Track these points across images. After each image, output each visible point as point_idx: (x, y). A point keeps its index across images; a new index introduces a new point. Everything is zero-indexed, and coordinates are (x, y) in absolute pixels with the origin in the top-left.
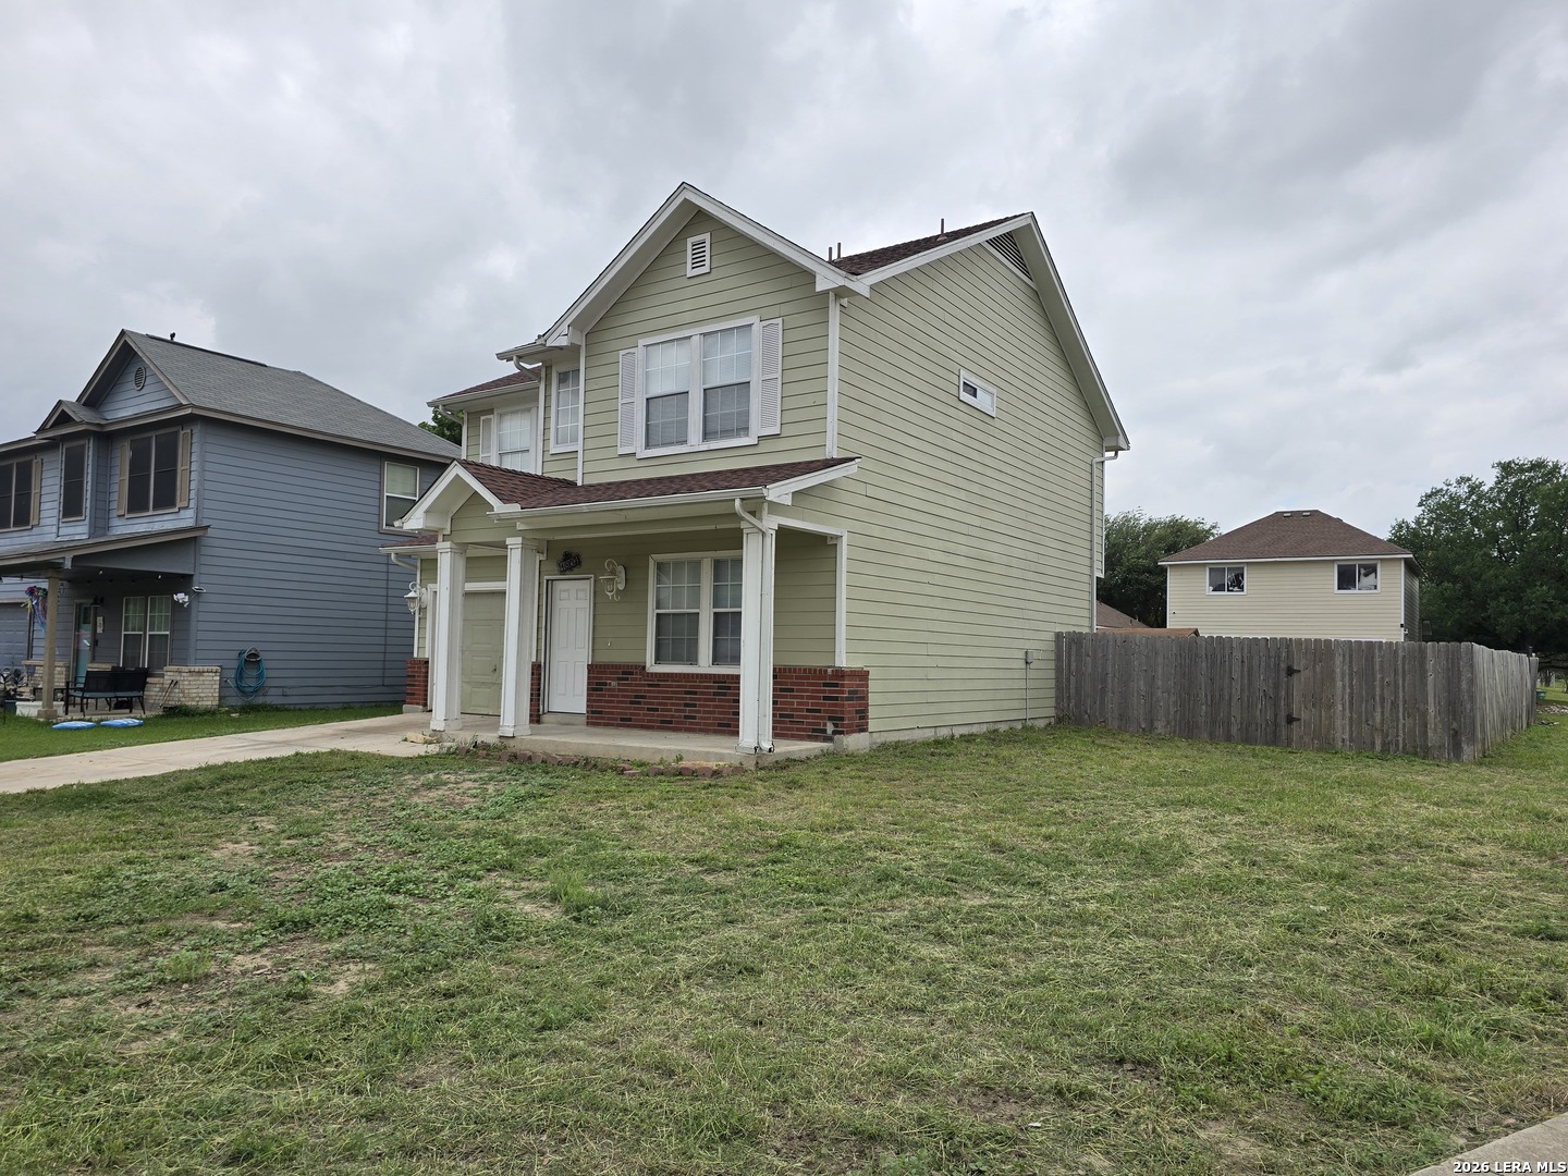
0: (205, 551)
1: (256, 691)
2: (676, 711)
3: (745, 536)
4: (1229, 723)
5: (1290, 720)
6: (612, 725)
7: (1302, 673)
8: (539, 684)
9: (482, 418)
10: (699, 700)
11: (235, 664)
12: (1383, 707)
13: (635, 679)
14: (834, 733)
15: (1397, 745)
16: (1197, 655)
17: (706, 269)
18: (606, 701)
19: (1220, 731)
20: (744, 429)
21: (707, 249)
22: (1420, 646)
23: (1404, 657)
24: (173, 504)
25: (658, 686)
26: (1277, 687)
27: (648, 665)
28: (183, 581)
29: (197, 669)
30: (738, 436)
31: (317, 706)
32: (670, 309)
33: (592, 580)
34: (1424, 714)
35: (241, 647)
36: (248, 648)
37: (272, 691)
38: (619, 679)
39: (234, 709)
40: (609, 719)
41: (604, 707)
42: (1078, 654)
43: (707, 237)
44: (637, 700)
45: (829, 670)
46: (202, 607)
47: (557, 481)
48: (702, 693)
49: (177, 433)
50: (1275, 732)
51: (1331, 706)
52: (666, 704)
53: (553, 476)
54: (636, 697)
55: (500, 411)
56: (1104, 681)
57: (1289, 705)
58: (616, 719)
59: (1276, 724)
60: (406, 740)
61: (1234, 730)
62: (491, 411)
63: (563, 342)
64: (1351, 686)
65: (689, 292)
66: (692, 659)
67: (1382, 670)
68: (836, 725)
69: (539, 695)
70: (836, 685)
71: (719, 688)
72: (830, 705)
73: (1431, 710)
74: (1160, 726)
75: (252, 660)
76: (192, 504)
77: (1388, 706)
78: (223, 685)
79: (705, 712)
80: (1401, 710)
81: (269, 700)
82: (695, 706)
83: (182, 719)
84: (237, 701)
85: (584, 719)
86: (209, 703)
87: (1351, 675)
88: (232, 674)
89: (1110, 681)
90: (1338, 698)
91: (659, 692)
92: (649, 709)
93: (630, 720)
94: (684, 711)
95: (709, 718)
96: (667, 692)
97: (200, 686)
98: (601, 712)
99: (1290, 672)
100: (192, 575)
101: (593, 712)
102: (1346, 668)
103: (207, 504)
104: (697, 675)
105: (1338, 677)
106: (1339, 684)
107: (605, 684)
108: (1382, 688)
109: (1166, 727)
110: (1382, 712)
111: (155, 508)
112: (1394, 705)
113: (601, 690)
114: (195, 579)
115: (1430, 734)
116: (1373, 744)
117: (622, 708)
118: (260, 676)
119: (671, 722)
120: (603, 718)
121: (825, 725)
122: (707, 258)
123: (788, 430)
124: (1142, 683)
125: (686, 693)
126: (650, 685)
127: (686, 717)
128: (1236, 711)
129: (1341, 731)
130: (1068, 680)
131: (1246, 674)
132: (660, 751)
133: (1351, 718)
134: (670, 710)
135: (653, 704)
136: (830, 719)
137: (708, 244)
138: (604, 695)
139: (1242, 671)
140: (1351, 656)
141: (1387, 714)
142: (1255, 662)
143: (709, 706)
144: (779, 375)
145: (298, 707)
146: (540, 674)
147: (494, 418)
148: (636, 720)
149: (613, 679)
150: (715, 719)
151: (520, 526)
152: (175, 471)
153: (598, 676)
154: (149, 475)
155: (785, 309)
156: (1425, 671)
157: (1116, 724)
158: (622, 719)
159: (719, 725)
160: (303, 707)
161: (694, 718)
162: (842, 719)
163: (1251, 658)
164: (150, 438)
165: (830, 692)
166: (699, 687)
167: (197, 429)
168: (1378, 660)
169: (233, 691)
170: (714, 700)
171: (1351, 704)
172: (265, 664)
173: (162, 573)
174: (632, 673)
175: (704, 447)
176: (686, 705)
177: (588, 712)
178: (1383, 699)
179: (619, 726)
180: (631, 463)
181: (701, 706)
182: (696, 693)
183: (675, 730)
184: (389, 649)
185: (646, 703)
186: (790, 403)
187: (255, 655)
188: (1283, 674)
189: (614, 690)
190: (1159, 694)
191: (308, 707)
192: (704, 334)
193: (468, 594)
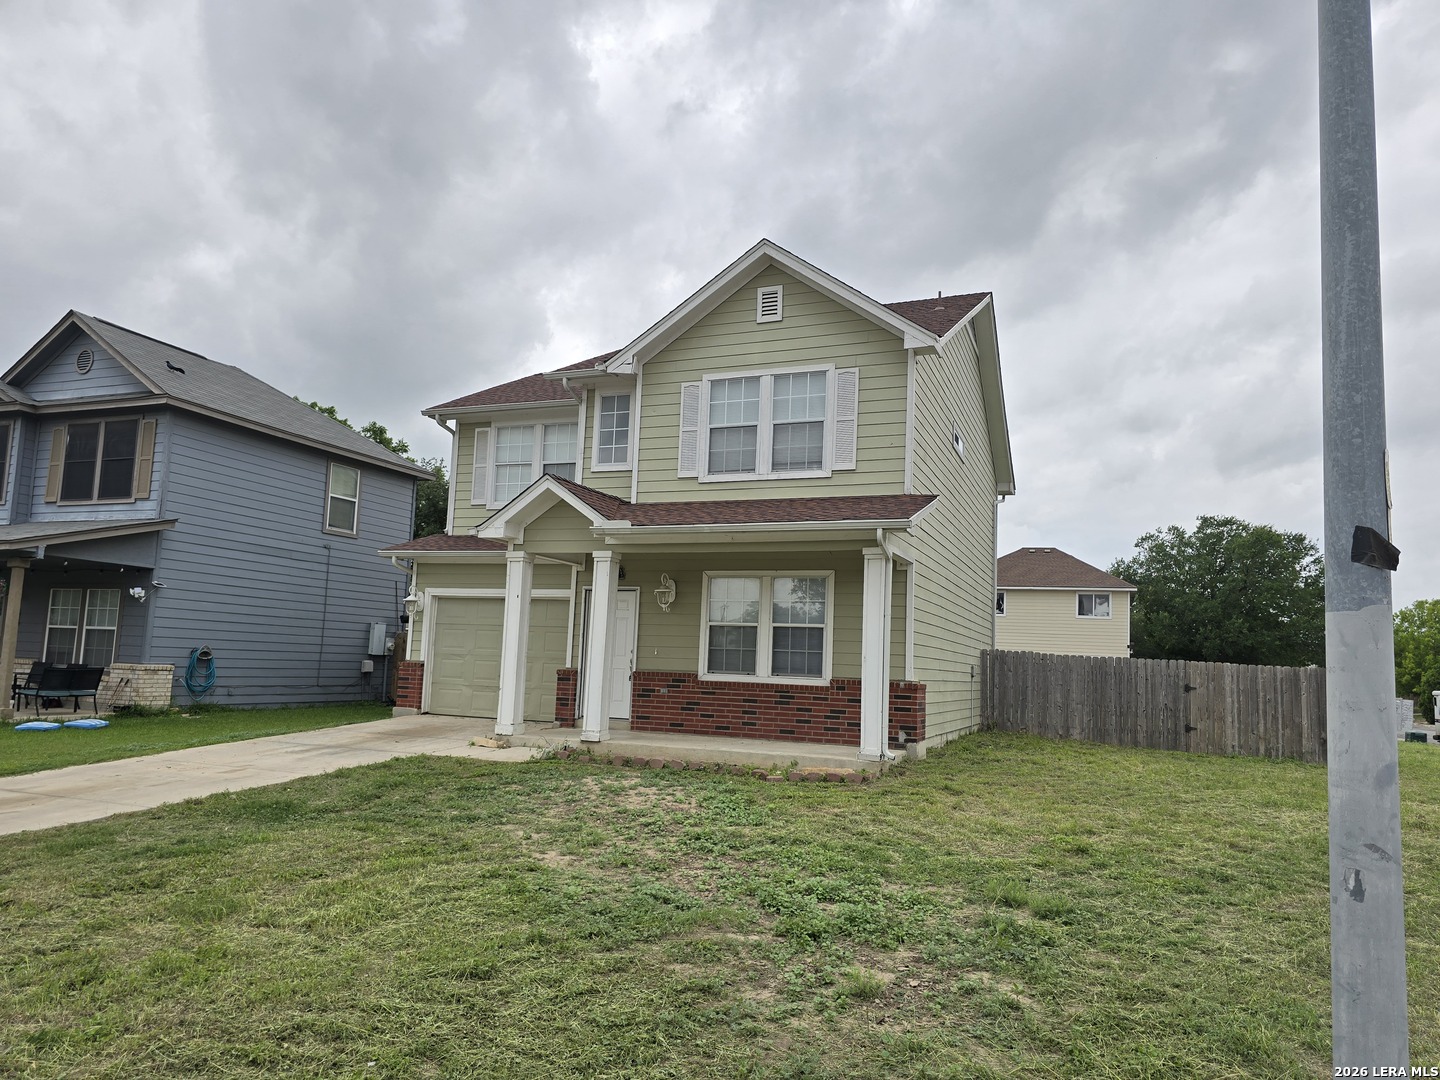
0: (165, 544)
1: (205, 690)
2: (733, 717)
3: (866, 561)
4: (1136, 731)
5: (1188, 729)
6: (661, 730)
7: (1198, 691)
8: (575, 690)
9: (477, 430)
10: (760, 707)
11: (186, 663)
12: (1265, 720)
13: (688, 687)
14: (907, 741)
15: (1277, 750)
16: (1106, 673)
17: (778, 317)
18: (654, 707)
19: (1128, 738)
20: (818, 464)
21: (780, 299)
22: (1295, 670)
23: (1282, 679)
24: (128, 494)
25: (714, 693)
26: (1176, 700)
27: (700, 674)
28: (142, 575)
29: (152, 667)
30: (810, 468)
31: (259, 707)
32: (737, 350)
33: (638, 592)
34: (1300, 726)
35: (193, 644)
36: (201, 646)
37: (219, 691)
38: (668, 686)
39: (183, 709)
40: (657, 724)
41: (652, 713)
42: (1002, 669)
43: (779, 289)
44: (689, 706)
45: (902, 684)
46: (160, 603)
47: (610, 497)
48: (762, 702)
49: (136, 422)
50: (1175, 740)
51: (1222, 719)
52: (723, 711)
53: (601, 491)
54: (688, 703)
55: (499, 425)
56: (1024, 693)
57: (1187, 718)
58: (666, 724)
59: (1176, 733)
60: (473, 744)
61: (1141, 737)
62: (488, 424)
63: (628, 370)
64: (1239, 701)
65: (759, 337)
66: (750, 668)
67: (1265, 691)
68: (908, 734)
69: (575, 700)
70: (909, 698)
71: (781, 697)
72: (901, 716)
73: (1305, 722)
74: (1076, 733)
75: (202, 660)
76: (154, 495)
77: (1269, 718)
78: (176, 684)
79: (765, 719)
80: (1280, 722)
81: (215, 700)
82: (755, 713)
83: (139, 720)
84: (187, 701)
85: (628, 724)
86: (162, 703)
87: (1238, 692)
88: (183, 672)
89: (1029, 693)
90: (1228, 711)
91: (714, 699)
92: (702, 716)
93: (682, 725)
94: (743, 718)
95: (771, 725)
96: (724, 700)
97: (155, 687)
98: (648, 718)
99: (1188, 689)
100: (152, 569)
101: (638, 717)
102: (1234, 686)
103: (171, 496)
104: (758, 684)
105: (1228, 694)
106: (1229, 700)
107: (654, 691)
108: (1265, 703)
109: (1081, 734)
110: (1265, 724)
111: (101, 496)
112: (1275, 718)
113: (649, 696)
114: (155, 573)
115: (1304, 742)
116: (1258, 749)
117: (672, 714)
118: (209, 676)
119: (728, 728)
120: (651, 723)
121: (897, 733)
122: (780, 307)
123: (864, 467)
124: (1059, 695)
125: (745, 701)
126: (703, 693)
127: (744, 724)
128: (1142, 721)
129: (1231, 737)
130: (992, 692)
131: (1150, 689)
132: (772, 757)
133: (1239, 728)
134: (727, 717)
135: (707, 710)
136: (902, 728)
137: (780, 295)
138: (652, 702)
139: (1146, 688)
140: (1238, 677)
141: (1269, 725)
142: (1158, 679)
143: (771, 714)
144: (855, 417)
145: (240, 707)
146: (576, 680)
147: (491, 432)
148: (687, 726)
149: (663, 686)
150: (776, 726)
151: (609, 541)
152: (132, 461)
153: (644, 685)
154: (93, 464)
155: (861, 360)
156: (1299, 691)
157: (1036, 731)
158: (671, 725)
159: (781, 732)
160: (246, 707)
161: (755, 724)
162: (915, 729)
163: (1153, 676)
164: (97, 425)
165: (902, 703)
166: (760, 696)
167: (165, 421)
168: (1260, 681)
169: (184, 691)
170: (776, 708)
171: (1239, 715)
172: (216, 663)
173: (125, 567)
174: (684, 681)
175: (774, 476)
176: (745, 712)
177: (633, 717)
178: (1265, 712)
179: (667, 731)
180: (693, 485)
181: (760, 713)
182: (755, 701)
183: (731, 735)
184: (325, 649)
185: (698, 710)
186: (865, 443)
187: (206, 654)
188: (1182, 690)
189: (663, 696)
190: (1074, 705)
191: (250, 707)
192: (777, 377)
193: (534, 601)
